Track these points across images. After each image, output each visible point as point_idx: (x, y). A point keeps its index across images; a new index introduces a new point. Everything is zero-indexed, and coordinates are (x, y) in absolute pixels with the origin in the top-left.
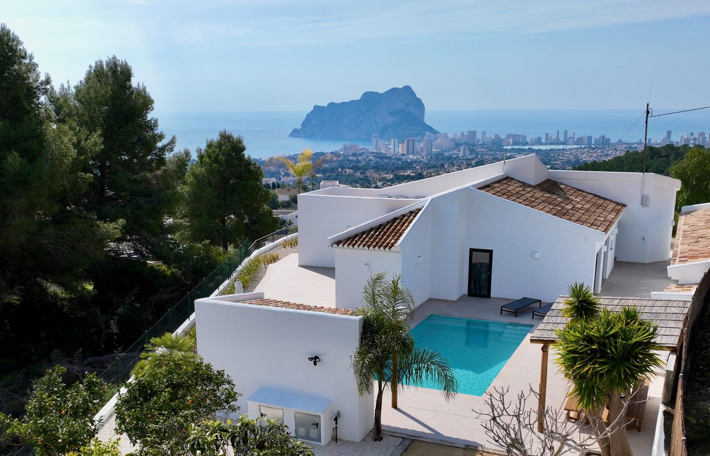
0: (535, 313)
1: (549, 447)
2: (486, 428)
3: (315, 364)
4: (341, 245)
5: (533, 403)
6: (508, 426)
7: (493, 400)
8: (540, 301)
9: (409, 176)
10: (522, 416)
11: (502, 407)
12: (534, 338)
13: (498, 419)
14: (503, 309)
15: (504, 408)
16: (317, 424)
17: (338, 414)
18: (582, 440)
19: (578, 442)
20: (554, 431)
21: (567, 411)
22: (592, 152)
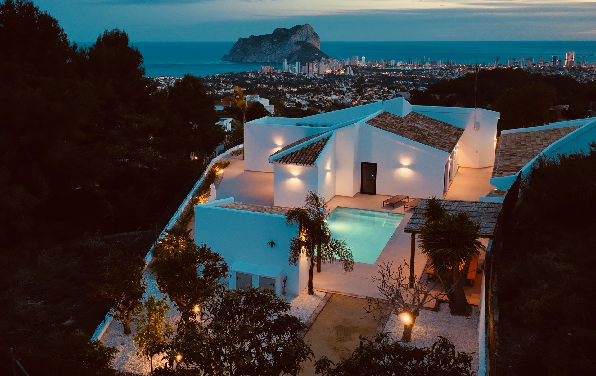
0: (405, 206)
1: (417, 299)
2: (380, 288)
3: (272, 246)
4: (278, 162)
5: (406, 272)
6: (392, 286)
7: (384, 271)
8: (409, 197)
9: (309, 89)
10: (401, 279)
11: (388, 274)
12: (406, 230)
13: (386, 281)
14: (385, 203)
15: (390, 275)
16: (273, 284)
17: (286, 278)
18: (436, 296)
19: (434, 297)
20: (420, 289)
21: (427, 274)
22: (443, 72)
